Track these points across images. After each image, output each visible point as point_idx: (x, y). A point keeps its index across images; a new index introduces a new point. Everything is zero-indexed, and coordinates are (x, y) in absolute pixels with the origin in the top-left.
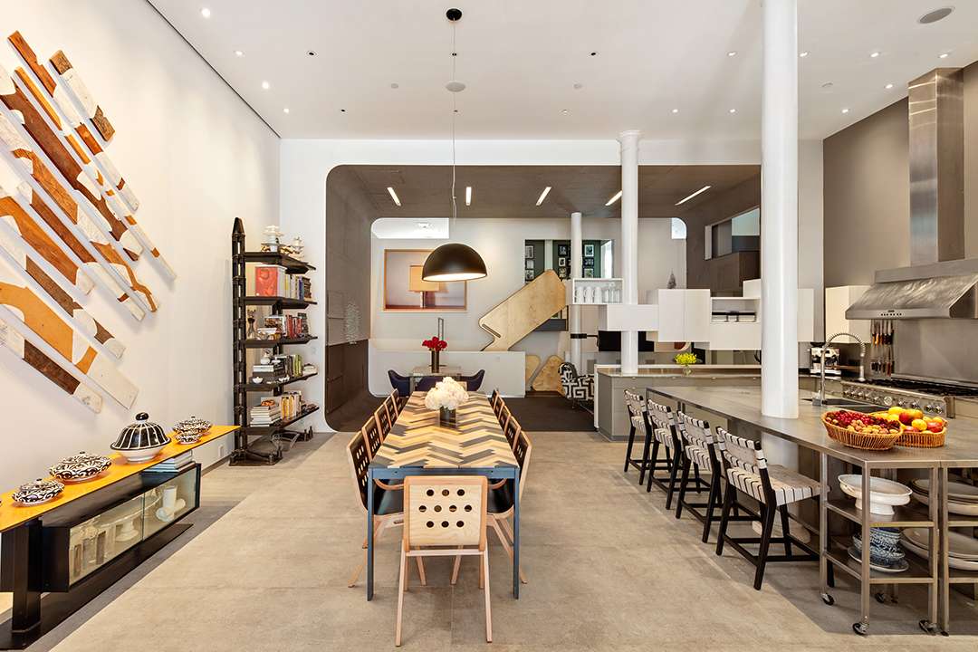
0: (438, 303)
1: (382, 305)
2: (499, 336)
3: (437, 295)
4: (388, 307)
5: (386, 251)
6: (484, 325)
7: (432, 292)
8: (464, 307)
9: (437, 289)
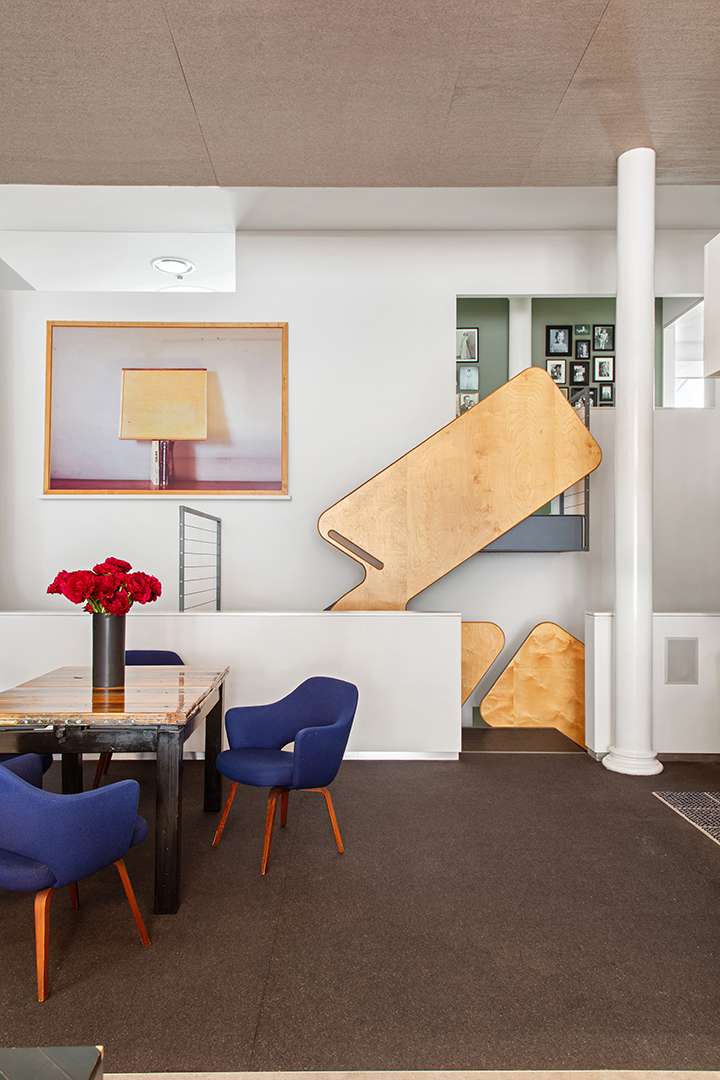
0: (203, 472)
1: (40, 480)
2: (379, 565)
3: (202, 453)
4: (57, 483)
5: (52, 326)
6: (332, 533)
7: (188, 445)
8: (277, 486)
9: (203, 435)
